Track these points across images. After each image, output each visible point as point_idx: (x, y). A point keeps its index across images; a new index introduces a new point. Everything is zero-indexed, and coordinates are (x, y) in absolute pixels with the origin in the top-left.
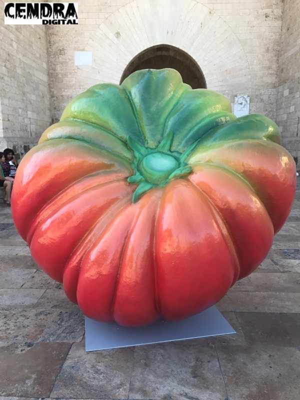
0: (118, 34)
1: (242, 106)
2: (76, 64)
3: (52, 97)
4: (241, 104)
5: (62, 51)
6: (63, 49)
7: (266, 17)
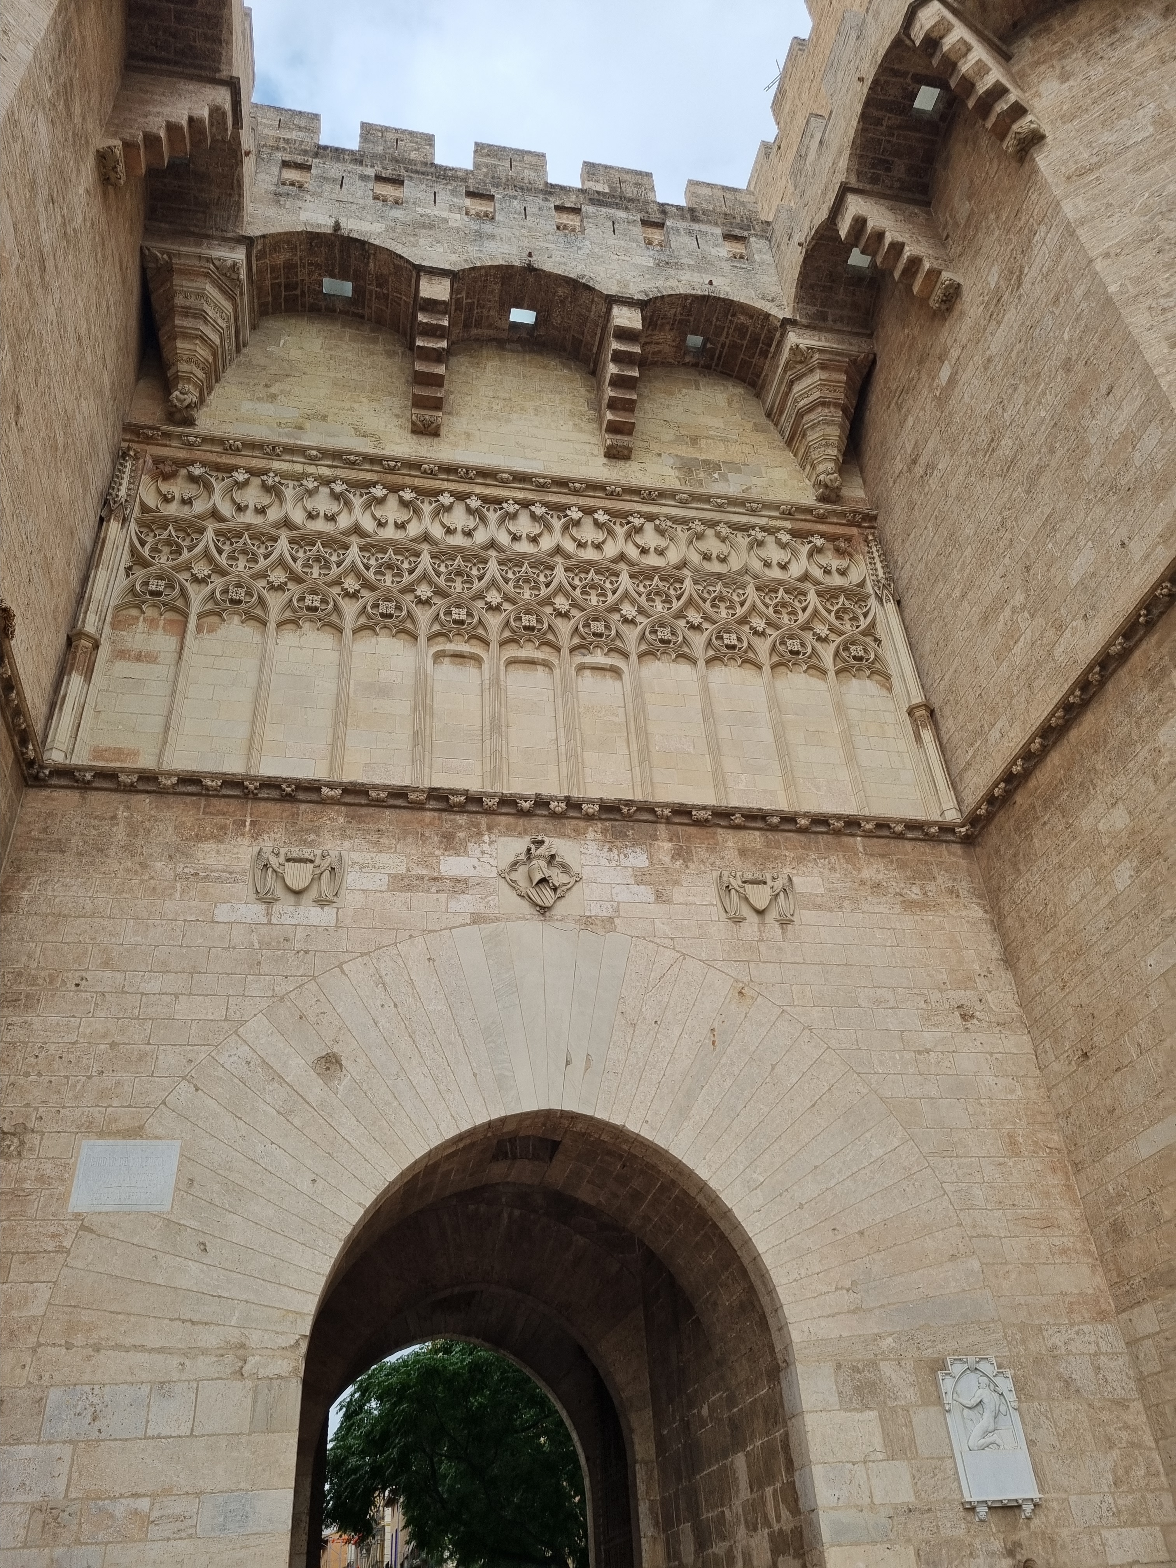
0: (331, 1063)
2: (79, 1202)
6: (21, 1131)
7: (964, 1017)
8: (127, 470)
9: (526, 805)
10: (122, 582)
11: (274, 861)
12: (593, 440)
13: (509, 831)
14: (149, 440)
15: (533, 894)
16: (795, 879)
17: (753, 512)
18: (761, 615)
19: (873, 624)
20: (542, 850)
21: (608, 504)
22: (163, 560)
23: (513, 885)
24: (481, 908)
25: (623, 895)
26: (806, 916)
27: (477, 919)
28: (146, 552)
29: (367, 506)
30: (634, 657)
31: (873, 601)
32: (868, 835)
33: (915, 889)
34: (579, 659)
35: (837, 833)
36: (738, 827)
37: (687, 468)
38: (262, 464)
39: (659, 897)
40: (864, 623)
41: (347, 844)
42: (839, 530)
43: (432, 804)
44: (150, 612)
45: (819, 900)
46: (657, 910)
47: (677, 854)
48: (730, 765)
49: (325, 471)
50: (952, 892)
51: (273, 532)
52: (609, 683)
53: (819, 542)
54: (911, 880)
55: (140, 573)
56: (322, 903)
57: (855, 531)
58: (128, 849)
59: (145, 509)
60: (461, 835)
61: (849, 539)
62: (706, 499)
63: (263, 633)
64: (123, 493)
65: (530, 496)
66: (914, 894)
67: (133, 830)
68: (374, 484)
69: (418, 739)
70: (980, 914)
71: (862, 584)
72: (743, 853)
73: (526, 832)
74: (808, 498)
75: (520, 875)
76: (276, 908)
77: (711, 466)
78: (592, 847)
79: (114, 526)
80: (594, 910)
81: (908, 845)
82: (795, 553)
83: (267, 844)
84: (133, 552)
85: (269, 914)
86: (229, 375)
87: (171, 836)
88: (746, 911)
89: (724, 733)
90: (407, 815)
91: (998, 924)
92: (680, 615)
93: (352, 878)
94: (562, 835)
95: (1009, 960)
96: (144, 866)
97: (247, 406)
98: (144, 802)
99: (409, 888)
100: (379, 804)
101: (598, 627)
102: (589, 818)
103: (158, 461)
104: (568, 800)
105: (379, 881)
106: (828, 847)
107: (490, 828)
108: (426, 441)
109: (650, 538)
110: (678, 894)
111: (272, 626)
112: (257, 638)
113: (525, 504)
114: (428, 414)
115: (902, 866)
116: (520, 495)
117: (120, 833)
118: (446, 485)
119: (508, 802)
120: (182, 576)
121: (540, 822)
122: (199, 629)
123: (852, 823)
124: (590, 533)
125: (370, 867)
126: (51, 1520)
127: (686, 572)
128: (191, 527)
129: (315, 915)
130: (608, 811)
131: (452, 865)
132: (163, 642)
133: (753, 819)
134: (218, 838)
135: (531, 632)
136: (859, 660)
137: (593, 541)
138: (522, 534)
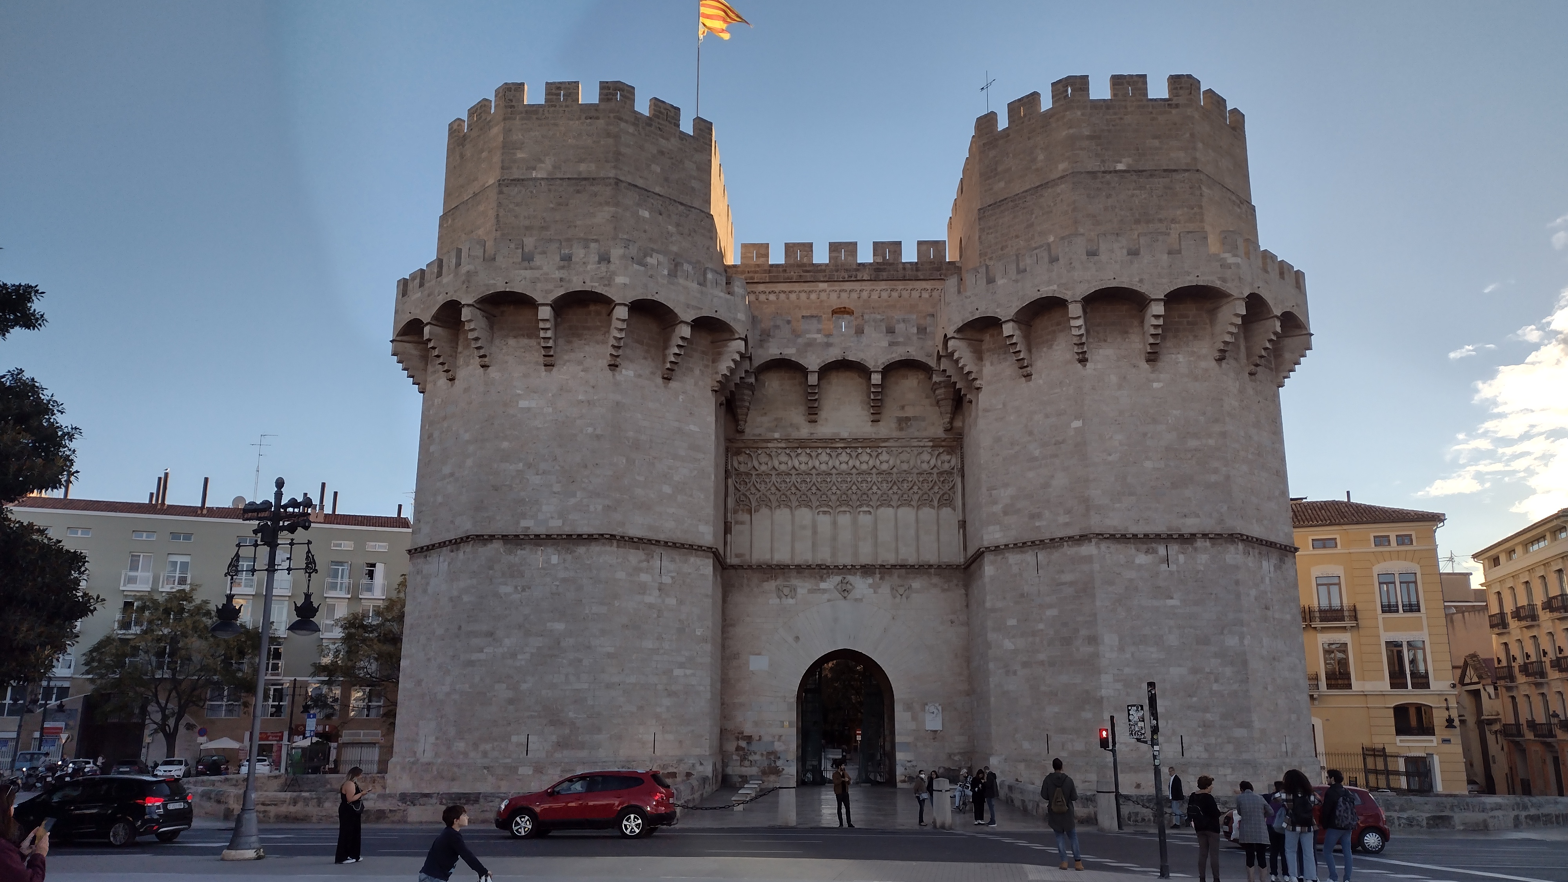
0: (797, 638)
1: (934, 715)
2: (751, 668)
3: (722, 704)
4: (933, 713)
5: (736, 656)
6: (738, 654)
7: (952, 623)
8: (729, 457)
9: (841, 567)
10: (734, 499)
11: (781, 587)
12: (867, 416)
13: (837, 574)
14: (733, 442)
15: (842, 593)
16: (912, 586)
17: (920, 441)
18: (917, 485)
19: (954, 484)
20: (845, 581)
21: (871, 444)
22: (743, 489)
23: (837, 590)
24: (830, 597)
25: (865, 592)
26: (914, 595)
27: (829, 600)
29: (796, 457)
30: (875, 508)
31: (955, 476)
32: (935, 569)
33: (947, 585)
34: (859, 509)
35: (927, 569)
36: (898, 569)
37: (899, 423)
38: (765, 445)
39: (875, 592)
40: (951, 485)
41: (797, 581)
42: (949, 444)
43: (817, 568)
44: (742, 508)
45: (918, 590)
46: (874, 595)
47: (881, 578)
48: (899, 547)
49: (783, 445)
50: (957, 585)
51: (770, 473)
52: (868, 517)
53: (942, 450)
54: (945, 583)
55: (738, 495)
56: (792, 598)
57: (954, 444)
58: (748, 586)
59: (736, 470)
60: (825, 576)
61: (951, 449)
63: (771, 511)
64: (730, 468)
65: (846, 445)
66: (946, 586)
67: (749, 581)
68: (798, 448)
69: (814, 545)
70: (963, 592)
71: (953, 469)
72: (899, 577)
73: (842, 574)
74: (940, 433)
75: (839, 587)
76: (782, 600)
77: (908, 419)
78: (858, 577)
79: (729, 478)
80: (858, 597)
81: (947, 572)
82: (932, 456)
83: (778, 583)
84: (736, 487)
86: (752, 408)
87: (757, 582)
88: (897, 594)
89: (900, 533)
90: (811, 572)
91: (967, 595)
92: (891, 489)
93: (799, 590)
94: (850, 575)
95: (967, 606)
96: (752, 589)
97: (758, 422)
98: (750, 571)
99: (812, 593)
100: (804, 569)
101: (865, 497)
102: (858, 570)
103: (737, 449)
104: (852, 565)
105: (805, 591)
106: (923, 574)
107: (832, 574)
108: (813, 424)
109: (884, 457)
110: (880, 591)
111: (773, 508)
113: (844, 449)
114: (813, 417)
115: (944, 578)
116: (842, 445)
117: (745, 581)
118: (820, 445)
119: (836, 567)
120: (748, 493)
121: (845, 572)
122: (755, 511)
123: (931, 566)
124: (865, 458)
125: (803, 586)
126: (756, 724)
127: (895, 470)
128: (748, 474)
129: (791, 601)
130: (863, 567)
131: (823, 585)
132: (747, 517)
133: (902, 566)
134: (767, 581)
135: (844, 501)
136: (946, 501)
137: (865, 460)
138: (843, 461)
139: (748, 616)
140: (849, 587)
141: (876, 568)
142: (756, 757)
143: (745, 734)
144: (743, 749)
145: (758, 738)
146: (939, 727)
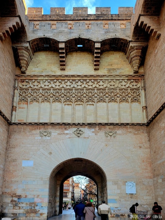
0: (51, 153)
3: (5, 181)
4: (130, 186)
5: (15, 161)
6: (16, 159)
7: (140, 147)
8: (17, 82)
9: (77, 124)
10: (18, 98)
11: (42, 132)
12: (92, 67)
13: (75, 127)
14: (19, 77)
15: (77, 135)
16: (117, 132)
17: (120, 77)
18: (119, 94)
19: (140, 94)
20: (79, 130)
21: (94, 78)
22: (24, 95)
23: (74, 134)
24: (70, 137)
25: (90, 134)
26: (118, 136)
28: (21, 94)
29: (54, 83)
30: (96, 102)
31: (140, 90)
32: (130, 125)
34: (87, 103)
35: (125, 125)
36: (109, 125)
37: (109, 70)
38: (37, 78)
39: (96, 134)
40: (138, 94)
41: (52, 130)
42: (137, 78)
43: (63, 124)
44: (23, 102)
45: (120, 134)
46: (95, 136)
47: (99, 129)
48: (110, 117)
49: (47, 78)
50: (143, 132)
51: (39, 89)
52: (92, 106)
53: (132, 81)
54: (136, 131)
55: (21, 96)
56: (48, 137)
57: (140, 78)
58: (24, 132)
59: (20, 87)
60: (67, 128)
61: (138, 80)
62: (112, 76)
63: (39, 104)
64: (16, 86)
65: (80, 79)
66: (137, 132)
67: (24, 129)
68: (55, 79)
69: (62, 116)
70: (147, 135)
71: (139, 87)
72: (109, 129)
74: (132, 73)
76: (43, 137)
77: (114, 69)
78: (86, 129)
79: (16, 91)
80: (86, 136)
81: (137, 126)
82: (127, 83)
83: (41, 130)
84: (19, 94)
85: (42, 138)
86: (30, 64)
87: (29, 130)
88: (109, 136)
89: (110, 112)
90: (60, 126)
91: (149, 136)
92: (105, 95)
93: (52, 134)
94: (82, 127)
95: (149, 141)
96: (26, 133)
97: (34, 69)
98: (25, 126)
99: (60, 135)
100: (56, 125)
101: (91, 98)
102: (86, 125)
103: (21, 80)
104: (83, 123)
105: (56, 134)
106: (123, 127)
107: (71, 127)
108: (63, 71)
109: (101, 83)
110: (98, 134)
111: (40, 102)
112: (38, 104)
113: (79, 80)
114: (63, 67)
115: (135, 129)
116: (79, 79)
117: (22, 130)
118: (66, 78)
119: (74, 124)
120: (27, 97)
121: (79, 126)
122: (30, 104)
123: (128, 124)
124: (90, 84)
125: (55, 132)
126: (24, 190)
127: (107, 88)
128: (27, 89)
129: (48, 138)
130: (89, 124)
131: (66, 132)
132: (25, 106)
133: (111, 124)
134: (35, 130)
135: (79, 100)
136: (136, 100)
137: (91, 85)
138: (79, 85)
139: (23, 144)
140: (81, 132)
141: (96, 125)
142: (24, 205)
143: (17, 195)
144: (15, 201)
145: (24, 196)
146: (134, 192)
